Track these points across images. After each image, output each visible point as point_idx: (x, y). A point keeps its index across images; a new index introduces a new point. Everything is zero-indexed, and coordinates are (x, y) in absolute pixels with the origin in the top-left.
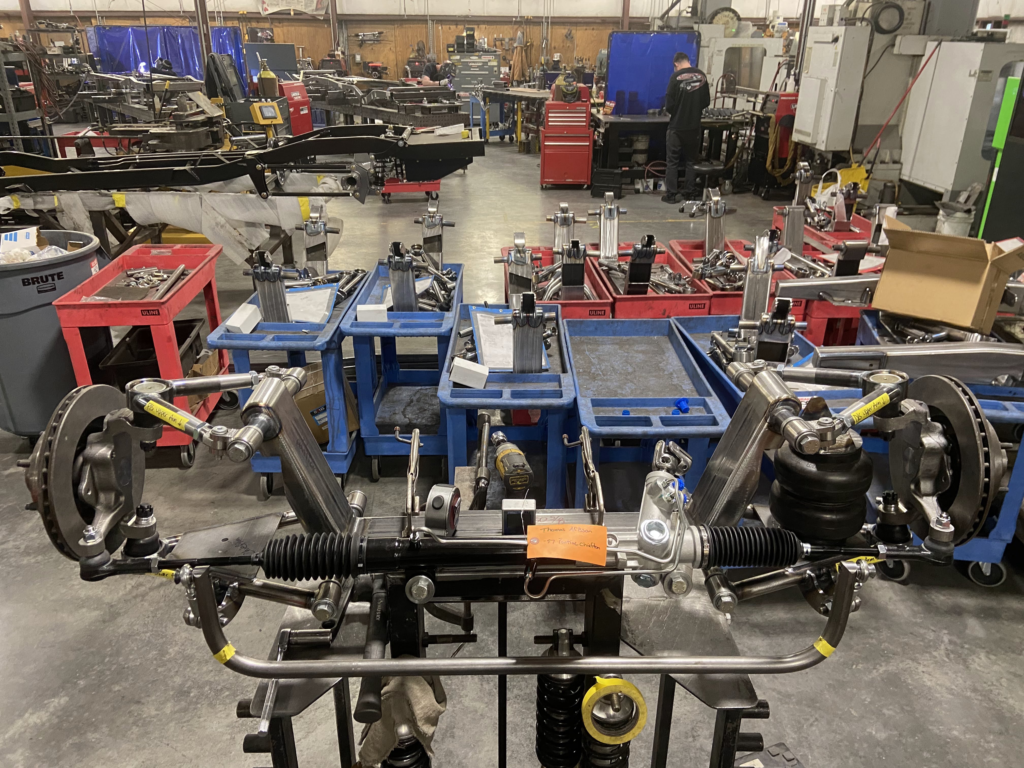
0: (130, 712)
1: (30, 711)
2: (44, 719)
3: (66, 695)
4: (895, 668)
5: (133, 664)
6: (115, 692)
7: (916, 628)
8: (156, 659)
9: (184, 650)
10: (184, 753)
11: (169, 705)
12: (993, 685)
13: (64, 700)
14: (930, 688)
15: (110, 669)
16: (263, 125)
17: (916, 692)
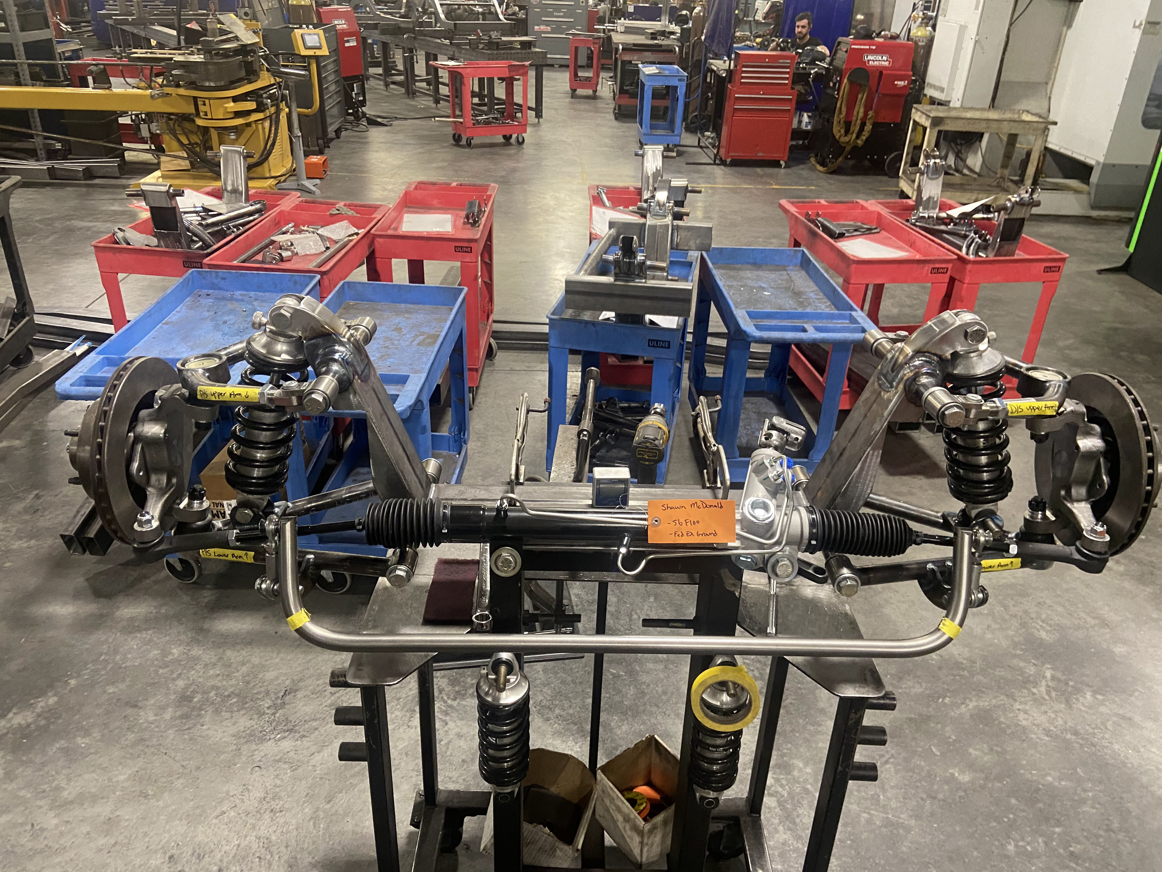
0: (125, 717)
1: (14, 710)
2: (30, 720)
3: (55, 695)
4: (987, 704)
5: (131, 664)
6: (109, 694)
7: (1015, 662)
8: (157, 659)
9: (189, 650)
10: (184, 763)
11: (170, 710)
12: (1097, 727)
13: (52, 700)
14: (1024, 727)
15: (105, 668)
16: (304, 57)
17: (1009, 731)
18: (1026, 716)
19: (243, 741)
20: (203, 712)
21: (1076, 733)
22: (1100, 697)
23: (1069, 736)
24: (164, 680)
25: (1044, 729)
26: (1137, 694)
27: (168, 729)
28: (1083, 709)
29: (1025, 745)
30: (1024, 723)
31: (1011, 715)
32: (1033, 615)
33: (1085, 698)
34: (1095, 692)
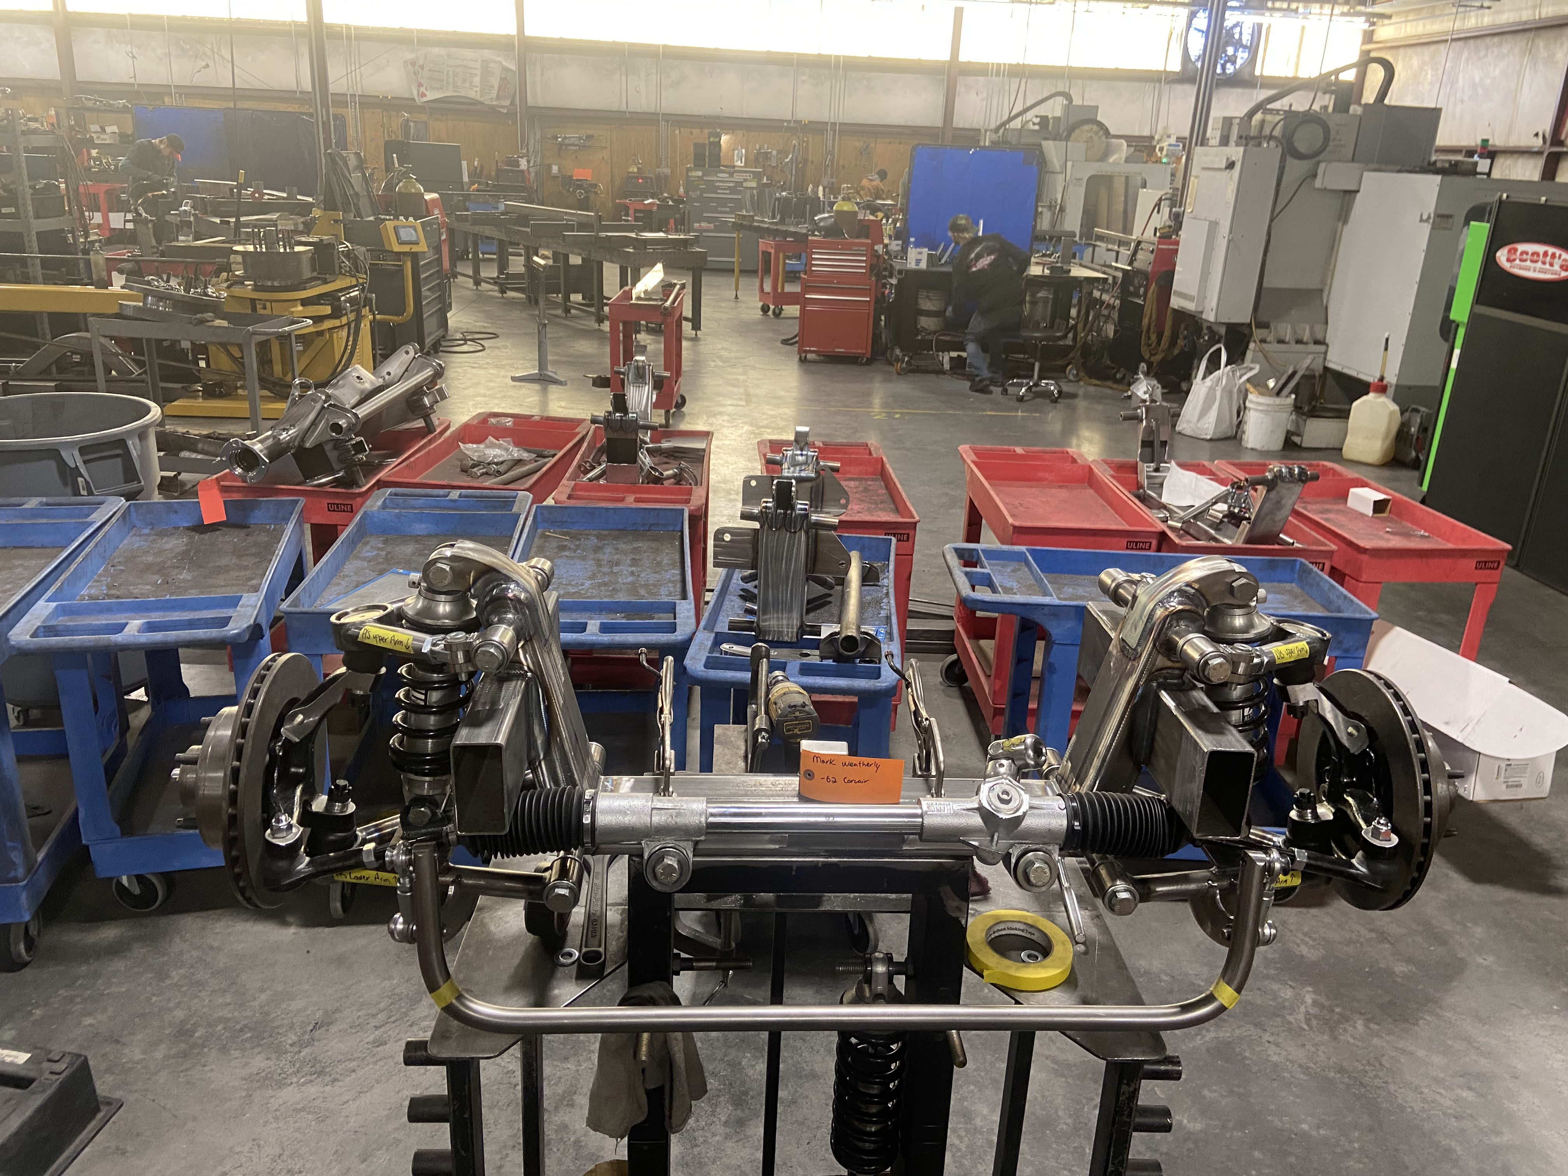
0: (103, 1055)
4: (1229, 1035)
6: (85, 1026)
7: (1266, 982)
11: (163, 1046)
12: (1368, 1064)
14: (1274, 1064)
16: (397, 254)
17: (1255, 1069)
18: (1278, 1050)
19: (256, 1085)
20: (206, 1050)
21: (1341, 1070)
22: (1373, 1026)
23: (1332, 1074)
24: (157, 1009)
25: (1301, 1066)
26: (1421, 1022)
27: (159, 1071)
28: (1352, 1041)
29: (1275, 1085)
30: (1275, 1058)
31: (1260, 1048)
32: (1292, 927)
33: (1355, 1027)
34: (1368, 1020)
